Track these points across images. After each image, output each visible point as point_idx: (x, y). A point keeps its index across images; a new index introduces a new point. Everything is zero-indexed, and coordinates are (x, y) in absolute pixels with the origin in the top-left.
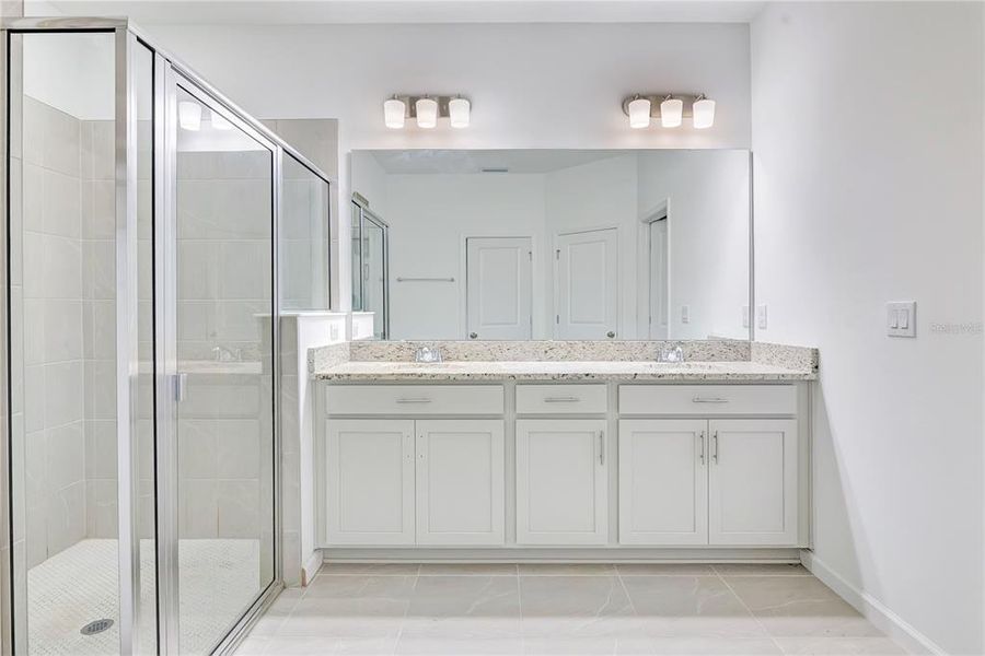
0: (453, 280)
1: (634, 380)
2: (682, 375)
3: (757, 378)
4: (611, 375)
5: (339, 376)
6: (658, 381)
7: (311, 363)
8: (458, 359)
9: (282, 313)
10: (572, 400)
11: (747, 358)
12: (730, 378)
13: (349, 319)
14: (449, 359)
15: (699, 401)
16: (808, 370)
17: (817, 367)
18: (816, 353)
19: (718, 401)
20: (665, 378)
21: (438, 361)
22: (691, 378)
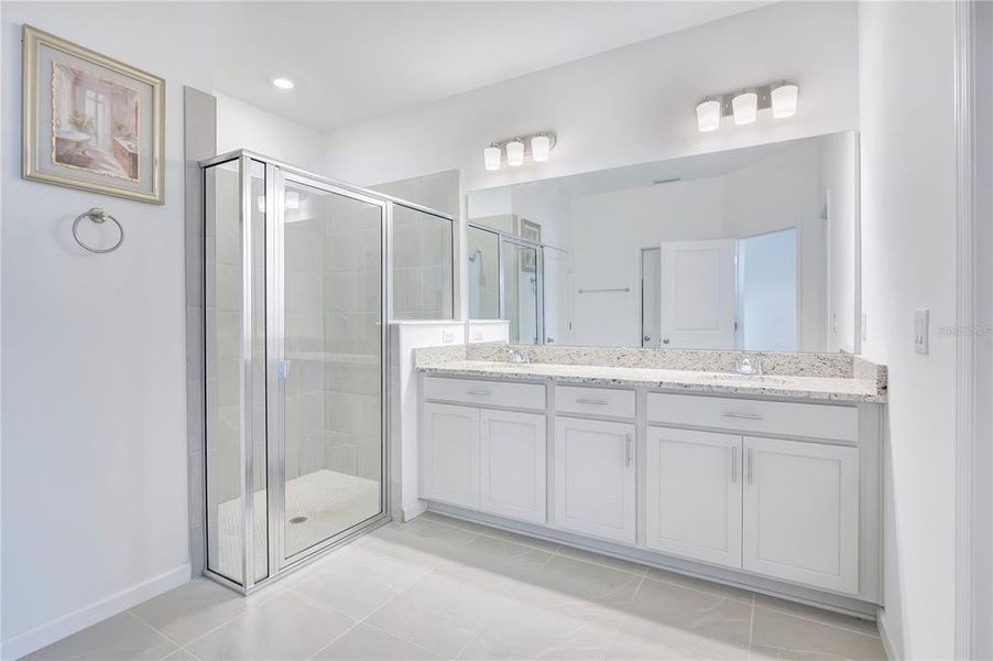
0: (627, 290)
1: (660, 388)
2: (710, 386)
3: (800, 395)
4: (637, 382)
5: (430, 370)
6: (685, 390)
7: (413, 358)
8: (543, 361)
9: (391, 322)
10: (602, 403)
11: (847, 374)
12: (766, 393)
13: (467, 326)
14: (536, 361)
15: (730, 415)
16: (873, 391)
17: (885, 388)
18: (883, 370)
19: (754, 417)
20: (691, 388)
21: (525, 362)
22: (720, 390)
